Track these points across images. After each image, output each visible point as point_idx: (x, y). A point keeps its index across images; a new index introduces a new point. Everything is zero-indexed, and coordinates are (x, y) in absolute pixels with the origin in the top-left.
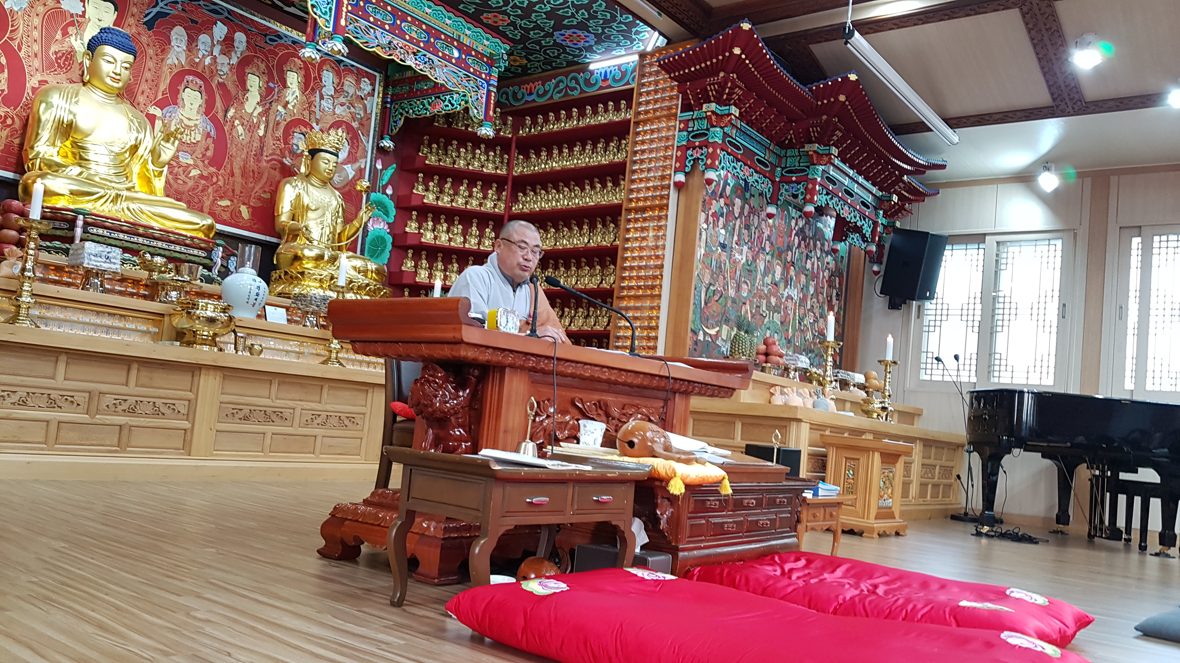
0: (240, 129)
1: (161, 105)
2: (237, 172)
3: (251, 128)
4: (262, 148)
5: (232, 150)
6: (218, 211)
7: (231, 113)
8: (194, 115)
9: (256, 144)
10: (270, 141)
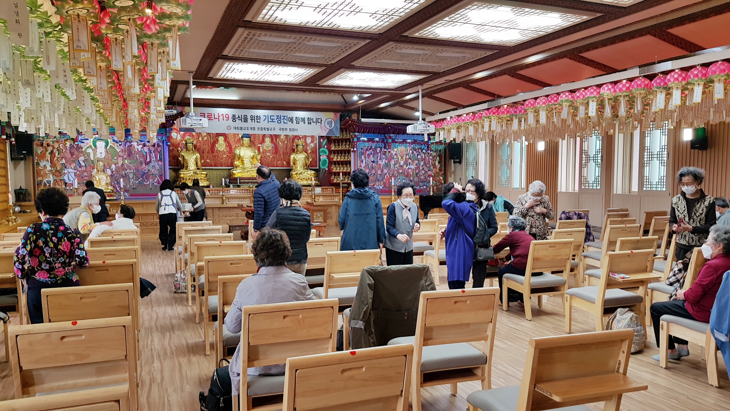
0: (281, 143)
1: (261, 143)
2: (281, 154)
3: (283, 142)
4: (287, 146)
5: (279, 149)
6: (278, 164)
7: (278, 140)
8: (269, 143)
9: (285, 145)
10: (289, 144)
